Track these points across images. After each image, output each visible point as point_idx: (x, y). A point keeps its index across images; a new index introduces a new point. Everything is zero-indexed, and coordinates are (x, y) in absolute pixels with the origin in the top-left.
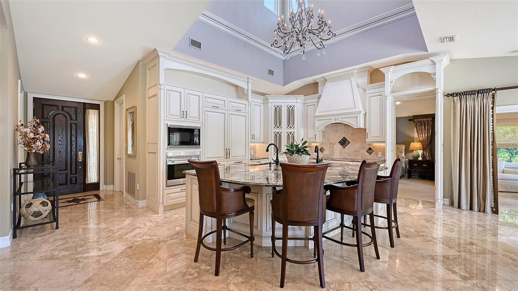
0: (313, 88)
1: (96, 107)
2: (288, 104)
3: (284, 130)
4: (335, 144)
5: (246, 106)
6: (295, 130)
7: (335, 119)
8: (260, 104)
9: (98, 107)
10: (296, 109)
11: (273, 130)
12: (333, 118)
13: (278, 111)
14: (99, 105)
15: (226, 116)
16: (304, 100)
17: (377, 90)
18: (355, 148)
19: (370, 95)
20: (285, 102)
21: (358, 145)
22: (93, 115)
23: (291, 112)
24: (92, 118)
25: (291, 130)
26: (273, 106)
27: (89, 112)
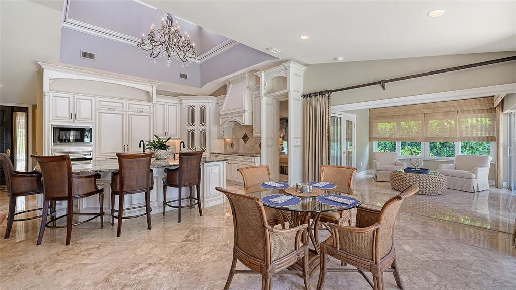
0: (222, 91)
1: (24, 110)
2: (201, 104)
3: (197, 128)
4: (240, 140)
5: (150, 108)
6: (207, 128)
7: (231, 118)
8: (176, 105)
9: (26, 110)
10: (207, 109)
11: (187, 128)
12: (229, 116)
13: (191, 111)
14: (28, 108)
15: (125, 117)
16: (217, 100)
19: (255, 96)
20: (197, 103)
22: (21, 118)
23: (203, 110)
24: (20, 120)
25: (203, 128)
26: (187, 107)
27: (16, 115)
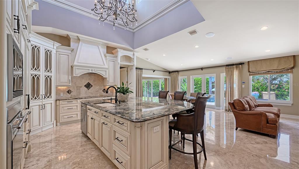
3: (43, 73)
4: (81, 87)
6: (52, 75)
7: (92, 70)
11: (30, 72)
12: (90, 69)
13: (36, 51)
17: (112, 58)
18: (96, 89)
19: (109, 60)
21: (98, 87)
25: (48, 74)
